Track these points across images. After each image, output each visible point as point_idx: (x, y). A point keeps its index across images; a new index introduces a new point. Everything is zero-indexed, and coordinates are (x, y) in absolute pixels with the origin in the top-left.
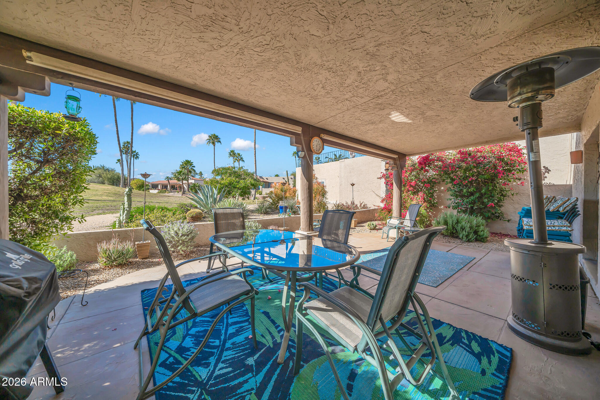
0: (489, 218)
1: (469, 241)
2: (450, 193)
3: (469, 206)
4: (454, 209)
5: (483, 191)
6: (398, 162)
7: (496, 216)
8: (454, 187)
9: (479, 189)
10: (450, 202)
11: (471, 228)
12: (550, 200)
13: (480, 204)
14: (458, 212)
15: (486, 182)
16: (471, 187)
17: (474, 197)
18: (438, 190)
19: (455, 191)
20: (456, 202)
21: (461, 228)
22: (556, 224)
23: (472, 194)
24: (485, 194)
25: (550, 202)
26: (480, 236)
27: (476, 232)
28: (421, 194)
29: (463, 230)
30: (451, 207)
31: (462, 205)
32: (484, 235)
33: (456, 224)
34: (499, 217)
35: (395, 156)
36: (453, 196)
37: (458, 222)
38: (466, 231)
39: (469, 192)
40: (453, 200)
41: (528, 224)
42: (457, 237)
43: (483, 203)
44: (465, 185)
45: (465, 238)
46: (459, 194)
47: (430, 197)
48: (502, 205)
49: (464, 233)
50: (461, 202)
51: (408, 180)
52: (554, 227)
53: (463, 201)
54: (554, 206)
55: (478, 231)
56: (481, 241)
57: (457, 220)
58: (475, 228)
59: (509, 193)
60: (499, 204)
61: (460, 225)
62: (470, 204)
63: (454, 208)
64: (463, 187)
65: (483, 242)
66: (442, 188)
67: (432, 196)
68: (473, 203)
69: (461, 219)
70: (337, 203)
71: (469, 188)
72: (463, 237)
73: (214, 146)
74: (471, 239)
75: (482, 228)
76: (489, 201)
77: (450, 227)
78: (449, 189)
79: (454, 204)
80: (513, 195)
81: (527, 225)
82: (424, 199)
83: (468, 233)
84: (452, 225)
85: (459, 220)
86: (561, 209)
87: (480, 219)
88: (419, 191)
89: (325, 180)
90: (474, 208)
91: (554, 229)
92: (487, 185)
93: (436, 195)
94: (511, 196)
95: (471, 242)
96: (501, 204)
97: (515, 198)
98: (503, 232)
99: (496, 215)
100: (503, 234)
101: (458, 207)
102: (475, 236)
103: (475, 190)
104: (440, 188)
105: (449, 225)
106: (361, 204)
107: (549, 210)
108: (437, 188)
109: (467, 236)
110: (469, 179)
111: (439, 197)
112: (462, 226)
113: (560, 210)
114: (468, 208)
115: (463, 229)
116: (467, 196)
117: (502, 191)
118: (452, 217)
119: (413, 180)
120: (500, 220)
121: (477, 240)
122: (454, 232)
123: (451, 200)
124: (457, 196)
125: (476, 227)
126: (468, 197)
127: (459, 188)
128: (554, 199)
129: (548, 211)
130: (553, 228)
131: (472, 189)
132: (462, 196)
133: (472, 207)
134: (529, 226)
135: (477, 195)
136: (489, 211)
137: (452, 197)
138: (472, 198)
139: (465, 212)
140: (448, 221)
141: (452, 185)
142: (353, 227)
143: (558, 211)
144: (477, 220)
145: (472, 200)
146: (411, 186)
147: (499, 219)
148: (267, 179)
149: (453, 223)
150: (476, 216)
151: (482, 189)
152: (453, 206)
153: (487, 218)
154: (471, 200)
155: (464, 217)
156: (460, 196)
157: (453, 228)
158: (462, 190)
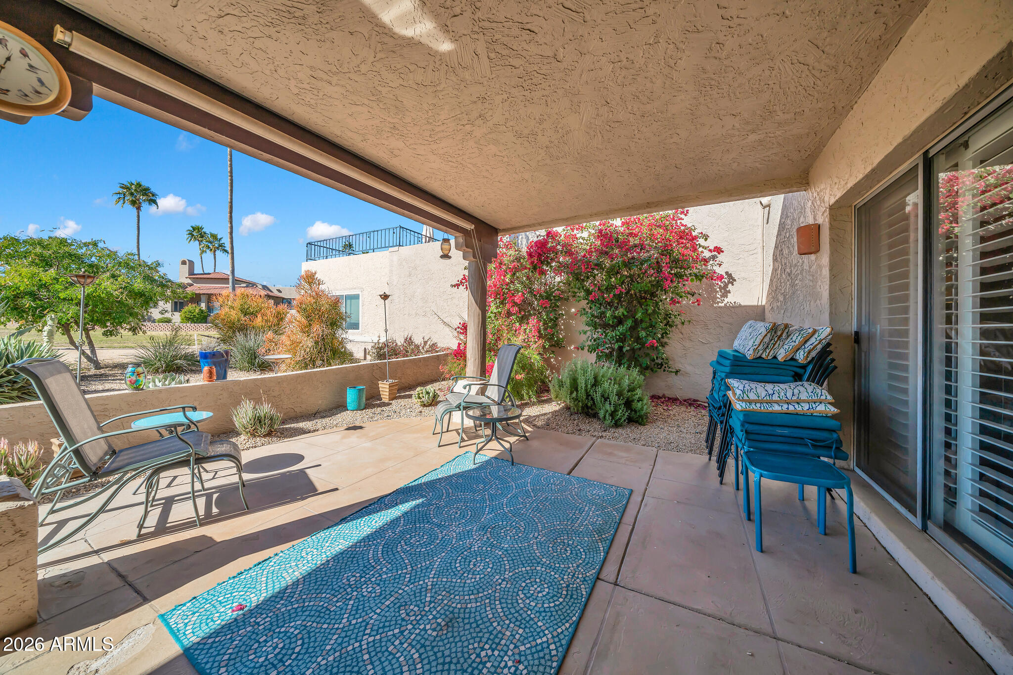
0: (647, 368)
1: (617, 425)
2: (584, 319)
3: (616, 346)
4: (591, 352)
5: (639, 315)
6: (475, 242)
7: (658, 364)
8: (591, 308)
9: (631, 313)
10: (583, 337)
11: (619, 394)
12: (779, 333)
13: (634, 342)
14: (599, 357)
15: (641, 298)
16: (620, 306)
17: (624, 328)
18: (566, 314)
19: (593, 316)
20: (595, 336)
21: (603, 396)
22: (804, 396)
23: (620, 321)
24: (642, 321)
25: (779, 337)
26: (636, 411)
27: (628, 404)
28: (533, 321)
29: (606, 400)
30: (586, 348)
31: (605, 343)
32: (642, 409)
33: (592, 386)
34: (662, 365)
35: (469, 226)
36: (589, 326)
37: (596, 383)
38: (610, 404)
39: (615, 317)
40: (589, 333)
41: (746, 398)
42: (595, 416)
43: (638, 339)
44: (609, 304)
45: (608, 421)
46: (600, 323)
47: (551, 328)
48: (666, 343)
49: (607, 406)
50: (603, 337)
51: (510, 291)
52: (798, 403)
53: (606, 336)
54: (785, 347)
55: (633, 401)
56: (637, 422)
57: (595, 378)
58: (627, 395)
59: (677, 321)
60: (662, 340)
61: (599, 390)
62: (617, 341)
63: (592, 350)
64: (606, 308)
65: (640, 424)
66: (573, 310)
67: (555, 325)
68: (622, 339)
69: (603, 376)
70: (381, 341)
71: (616, 308)
72: (605, 417)
73: (139, 209)
74: (620, 419)
75: (639, 392)
76: (648, 335)
77: (582, 394)
78: (583, 312)
79: (591, 341)
80: (683, 323)
81: (743, 400)
82: (539, 332)
83: (615, 406)
84: (586, 390)
85: (599, 378)
86: (801, 357)
87: (635, 372)
88: (530, 315)
89: (362, 290)
90: (624, 350)
91: (800, 409)
92: (645, 304)
93: (563, 324)
94: (680, 326)
95: (621, 426)
96: (665, 340)
97: (686, 329)
98: (668, 394)
99: (656, 361)
100: (669, 399)
101: (598, 348)
102: (627, 414)
103: (626, 313)
104: (570, 310)
105: (579, 389)
106: (425, 343)
107: (775, 357)
108: (564, 310)
109: (613, 414)
110: (616, 291)
111: (568, 327)
112: (604, 391)
113: (797, 357)
114: (613, 349)
115: (605, 398)
116: (612, 326)
117: (667, 315)
118: (585, 371)
119: (518, 292)
120: (664, 371)
121: (631, 421)
122: (589, 404)
123: (585, 333)
124: (595, 326)
125: (628, 391)
126: (614, 327)
127: (600, 308)
128: (787, 330)
129: (775, 361)
130: (796, 406)
131: (621, 311)
132: (605, 326)
133: (621, 348)
134: (746, 401)
135: (629, 323)
136: (647, 355)
137: (587, 328)
138: (621, 329)
139: (609, 356)
140: (579, 381)
141: (588, 303)
142: (386, 401)
143: (792, 359)
144: (631, 376)
145: (621, 334)
146: (515, 304)
147: (662, 369)
148: (279, 291)
149: (586, 386)
150: (628, 368)
151: (636, 312)
152: (589, 346)
153: (644, 370)
154: (618, 334)
155: (608, 369)
156: (600, 325)
157: (588, 395)
158: (603, 313)
